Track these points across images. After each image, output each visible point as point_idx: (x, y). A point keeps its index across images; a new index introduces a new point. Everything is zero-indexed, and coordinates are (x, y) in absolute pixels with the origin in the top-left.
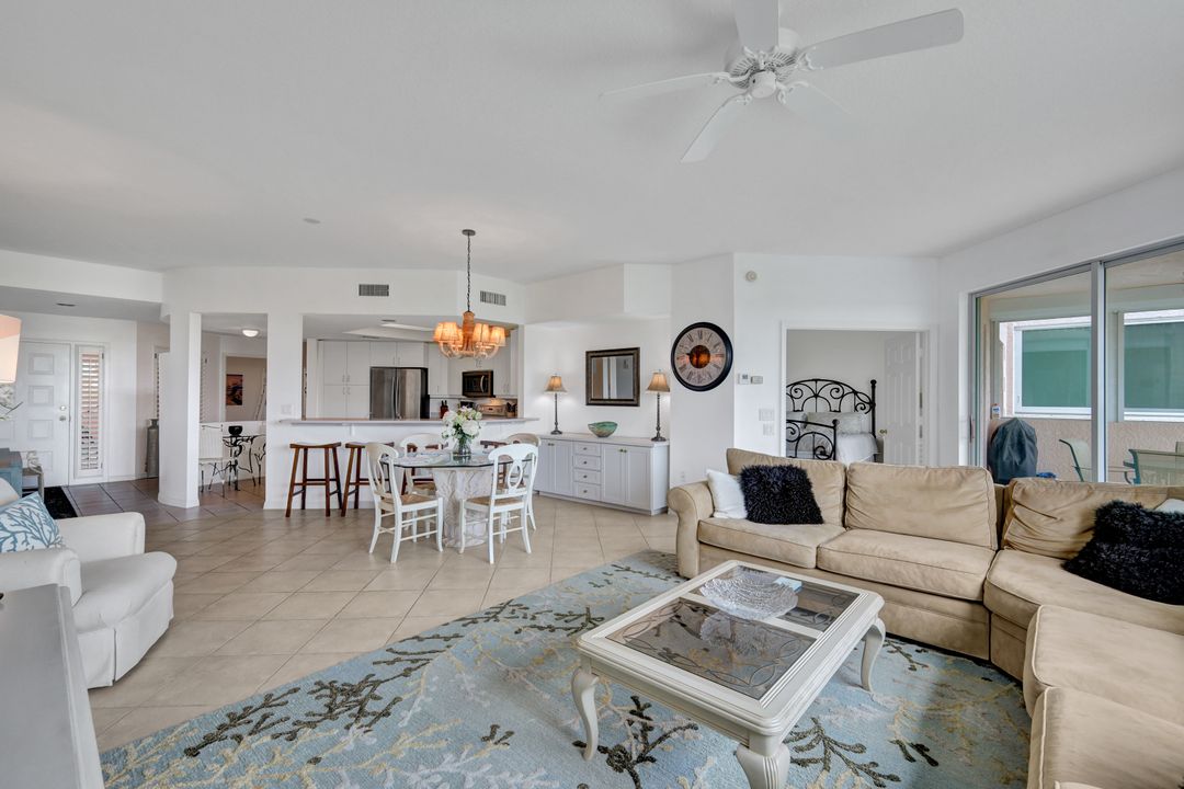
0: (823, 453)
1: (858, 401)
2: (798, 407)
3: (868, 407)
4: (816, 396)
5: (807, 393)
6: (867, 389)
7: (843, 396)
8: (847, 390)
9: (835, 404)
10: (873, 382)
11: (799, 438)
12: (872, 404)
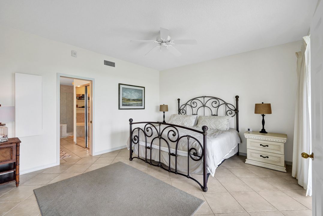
0: (195, 154)
1: (228, 109)
2: (195, 112)
3: (234, 112)
4: (204, 106)
5: (199, 104)
6: (233, 102)
7: (219, 106)
8: (221, 102)
9: (214, 111)
10: (237, 97)
11: (178, 139)
12: (236, 111)
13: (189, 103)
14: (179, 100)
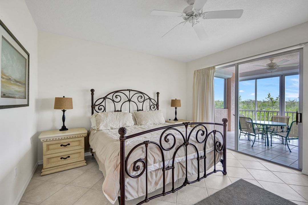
1: (151, 104)
4: (129, 100)
6: (155, 97)
7: (144, 101)
8: (146, 97)
9: (140, 106)
10: (158, 93)
12: (157, 105)
13: (110, 96)
14: (92, 91)
